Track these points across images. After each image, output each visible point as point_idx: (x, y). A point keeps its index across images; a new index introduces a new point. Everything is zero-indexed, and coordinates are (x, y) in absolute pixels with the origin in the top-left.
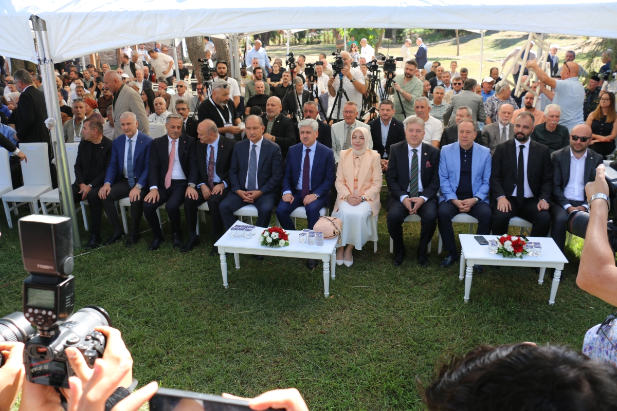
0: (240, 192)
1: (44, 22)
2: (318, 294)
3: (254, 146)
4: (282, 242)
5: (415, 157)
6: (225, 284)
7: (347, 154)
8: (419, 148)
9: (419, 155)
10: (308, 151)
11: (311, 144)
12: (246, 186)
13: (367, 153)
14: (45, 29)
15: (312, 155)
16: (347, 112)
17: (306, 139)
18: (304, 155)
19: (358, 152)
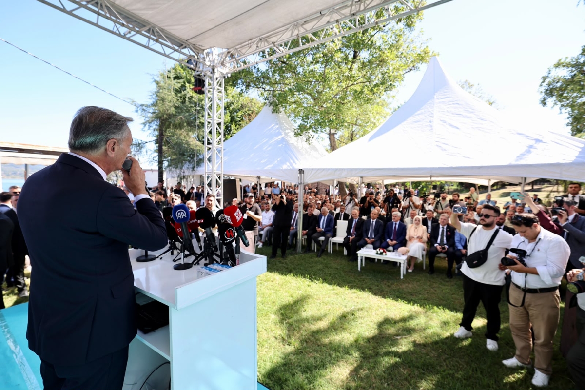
0: (366, 239)
1: (303, 171)
2: (398, 278)
3: (373, 222)
4: (384, 253)
5: (443, 231)
6: (359, 269)
7: (412, 226)
8: (445, 227)
9: (445, 230)
10: (396, 224)
11: (397, 221)
12: (369, 236)
13: (420, 227)
14: (303, 173)
15: (397, 226)
16: (412, 213)
17: (394, 219)
18: (394, 225)
19: (417, 226)
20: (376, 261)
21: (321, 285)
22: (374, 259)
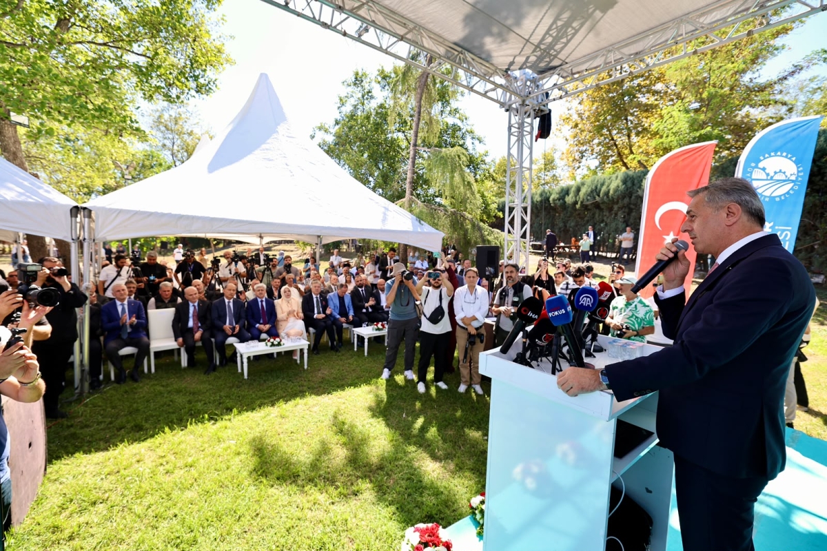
5: (317, 300)
6: (246, 377)
7: (282, 301)
8: (318, 296)
10: (262, 301)
11: (263, 297)
15: (264, 304)
18: (260, 304)
19: (288, 299)
20: (275, 356)
21: (240, 418)
22: (272, 354)
